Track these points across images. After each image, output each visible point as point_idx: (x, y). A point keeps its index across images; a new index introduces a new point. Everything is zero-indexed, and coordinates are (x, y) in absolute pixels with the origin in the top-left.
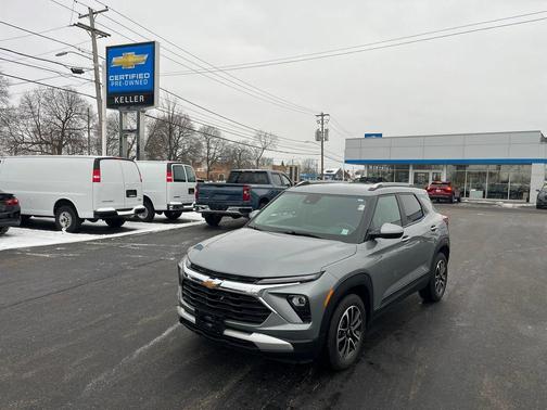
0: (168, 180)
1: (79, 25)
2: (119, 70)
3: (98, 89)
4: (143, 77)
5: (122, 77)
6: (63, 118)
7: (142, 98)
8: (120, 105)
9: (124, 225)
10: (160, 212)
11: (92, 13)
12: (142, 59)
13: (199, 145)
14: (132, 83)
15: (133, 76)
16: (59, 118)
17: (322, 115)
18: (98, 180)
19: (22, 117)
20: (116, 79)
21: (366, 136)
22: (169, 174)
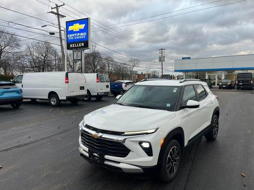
0: (98, 82)
1: (52, 12)
2: (72, 32)
3: (61, 41)
4: (83, 35)
5: (73, 35)
6: (44, 55)
7: (83, 44)
8: (73, 48)
9: (78, 103)
10: (94, 96)
11: (57, 7)
12: (82, 26)
13: (105, 66)
14: (78, 38)
15: (79, 34)
16: (42, 55)
17: (162, 50)
18: (67, 82)
19: (26, 55)
20: (71, 36)
21: (183, 58)
22: (98, 79)
